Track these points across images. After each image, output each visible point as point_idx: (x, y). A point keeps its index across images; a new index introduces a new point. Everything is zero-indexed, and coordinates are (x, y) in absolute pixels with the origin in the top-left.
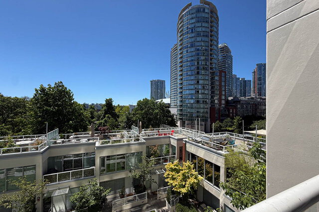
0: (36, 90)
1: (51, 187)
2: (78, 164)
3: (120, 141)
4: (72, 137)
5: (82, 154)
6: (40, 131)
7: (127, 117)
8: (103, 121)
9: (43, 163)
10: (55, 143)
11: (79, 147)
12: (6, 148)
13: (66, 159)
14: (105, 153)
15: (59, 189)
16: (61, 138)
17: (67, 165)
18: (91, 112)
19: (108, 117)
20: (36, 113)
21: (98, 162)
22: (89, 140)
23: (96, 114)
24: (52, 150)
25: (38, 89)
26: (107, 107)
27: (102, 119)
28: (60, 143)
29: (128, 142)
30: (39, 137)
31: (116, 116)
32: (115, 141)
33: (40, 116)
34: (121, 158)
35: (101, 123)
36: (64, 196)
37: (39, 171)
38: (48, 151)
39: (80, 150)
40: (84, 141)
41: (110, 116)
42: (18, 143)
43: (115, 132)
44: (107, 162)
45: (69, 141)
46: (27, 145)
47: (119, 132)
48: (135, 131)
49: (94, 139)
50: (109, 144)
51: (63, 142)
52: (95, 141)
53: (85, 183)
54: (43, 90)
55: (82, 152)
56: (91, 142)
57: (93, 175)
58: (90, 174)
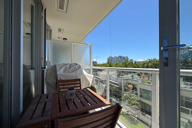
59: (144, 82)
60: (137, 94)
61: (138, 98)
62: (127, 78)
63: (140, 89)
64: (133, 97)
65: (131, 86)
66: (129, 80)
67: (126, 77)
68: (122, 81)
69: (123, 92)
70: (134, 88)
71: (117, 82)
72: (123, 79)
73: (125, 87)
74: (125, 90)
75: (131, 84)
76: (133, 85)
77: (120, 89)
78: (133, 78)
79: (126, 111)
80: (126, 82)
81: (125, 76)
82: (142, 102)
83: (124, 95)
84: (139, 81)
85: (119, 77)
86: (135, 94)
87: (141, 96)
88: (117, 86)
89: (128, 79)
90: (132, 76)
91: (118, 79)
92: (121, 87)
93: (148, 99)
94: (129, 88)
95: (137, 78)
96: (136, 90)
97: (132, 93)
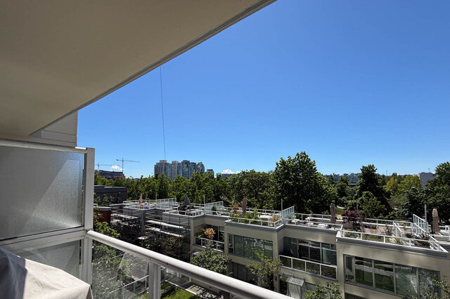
0: (277, 164)
1: (285, 270)
2: (315, 255)
3: (380, 238)
4: (308, 218)
5: (319, 243)
6: (278, 208)
8: (358, 201)
9: (278, 242)
10: (290, 222)
11: (316, 234)
12: (253, 220)
13: (302, 244)
14: (353, 251)
15: (294, 277)
16: (297, 218)
17: (303, 252)
18: (341, 186)
19: (367, 195)
20: (276, 187)
21: (340, 260)
22: (330, 226)
23: (349, 189)
24: (286, 230)
25: (279, 162)
27: (356, 198)
28: (294, 223)
30: (276, 213)
31: (382, 195)
32: (373, 237)
33: (280, 191)
35: (355, 203)
36: (299, 288)
37: (276, 249)
38: (283, 230)
39: (317, 238)
40: (322, 226)
41: (371, 194)
42: (261, 217)
43: (375, 222)
44: (355, 266)
45: (305, 223)
46: (267, 219)
47: (384, 223)
49: (336, 227)
50: (357, 239)
51: (298, 223)
52: (337, 229)
53: (323, 284)
54: (283, 163)
55: (320, 240)
56: (332, 229)
57: (334, 277)
58: (331, 274)
59: (236, 221)
60: (222, 248)
61: (226, 256)
62: (202, 214)
63: (230, 236)
64: (215, 257)
65: (210, 232)
66: (205, 219)
67: (200, 212)
68: (192, 221)
69: (193, 247)
70: (218, 236)
71: (178, 227)
72: (193, 217)
73: (196, 234)
74: (198, 243)
75: (210, 226)
76: (215, 228)
77: (186, 240)
78: (214, 213)
79: (201, 291)
80: (199, 222)
81: (197, 210)
82: (233, 263)
83: (194, 256)
84: (227, 219)
85: (184, 214)
86: (219, 248)
87: (231, 251)
88: (178, 236)
89: (204, 216)
90: (214, 209)
91: (180, 217)
92: (189, 236)
93: (243, 254)
94: (205, 236)
95: (222, 213)
96: (221, 239)
97: (212, 247)
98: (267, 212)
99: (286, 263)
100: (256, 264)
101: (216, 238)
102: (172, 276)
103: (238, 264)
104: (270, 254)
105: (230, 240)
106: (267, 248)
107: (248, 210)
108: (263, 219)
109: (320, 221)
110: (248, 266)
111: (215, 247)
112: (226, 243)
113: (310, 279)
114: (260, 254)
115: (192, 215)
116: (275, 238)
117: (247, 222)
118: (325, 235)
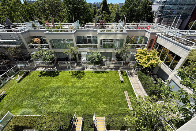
1: (80, 50)
2: (90, 41)
3: (111, 30)
4: (85, 26)
6: (71, 22)
7: (117, 13)
8: (101, 16)
9: (75, 39)
10: (78, 29)
11: (89, 32)
12: (60, 29)
13: (84, 38)
14: (103, 37)
15: (83, 51)
16: (81, 26)
17: (85, 41)
18: (94, 9)
20: (67, 9)
21: (99, 41)
22: (94, 28)
23: (97, 10)
24: (78, 32)
26: (103, 4)
27: (101, 14)
28: (80, 29)
29: (116, 31)
30: (71, 24)
31: (109, 12)
32: (108, 30)
33: (69, 12)
34: (111, 41)
35: (100, 17)
36: (85, 55)
37: (75, 42)
38: (76, 33)
39: (90, 34)
40: (91, 29)
41: (105, 12)
42: (64, 27)
43: (108, 24)
44: (103, 43)
45: (84, 28)
46: (67, 28)
47: (110, 24)
48: (121, 24)
49: (96, 28)
50: (104, 32)
51: (82, 28)
52: (97, 29)
53: (93, 51)
55: (91, 35)
56: (95, 29)
57: (97, 48)
58: (95, 47)
59: (51, 31)
60: (48, 47)
61: (51, 50)
62: (26, 30)
63: (50, 40)
64: (45, 52)
65: (37, 40)
66: (31, 33)
67: (24, 29)
68: (21, 35)
69: (29, 51)
70: (43, 41)
71: (12, 41)
72: (20, 32)
73: (28, 43)
74: (32, 47)
75: (35, 37)
76: (39, 37)
77: (23, 47)
78: (35, 29)
79: (44, 68)
80: (27, 35)
81: (21, 28)
82: (56, 52)
83: (33, 55)
84: (45, 31)
85: (11, 31)
86: (46, 47)
87: (53, 47)
88: (15, 46)
89: (28, 31)
90: (33, 26)
91: (10, 34)
92: (23, 44)
93: (60, 47)
94: (35, 43)
95: (40, 28)
96: (46, 43)
97: (42, 48)
98: (66, 24)
99: (79, 47)
100: (67, 51)
101: (42, 43)
102: (23, 68)
103: (58, 53)
104: (73, 45)
105: (51, 42)
106: (71, 42)
107: (55, 25)
108: (65, 29)
109: (90, 26)
110: (64, 52)
111: (43, 47)
112: (49, 44)
113: (89, 51)
114: (69, 46)
115: (18, 31)
116: (73, 37)
117: (57, 31)
118: (92, 32)
